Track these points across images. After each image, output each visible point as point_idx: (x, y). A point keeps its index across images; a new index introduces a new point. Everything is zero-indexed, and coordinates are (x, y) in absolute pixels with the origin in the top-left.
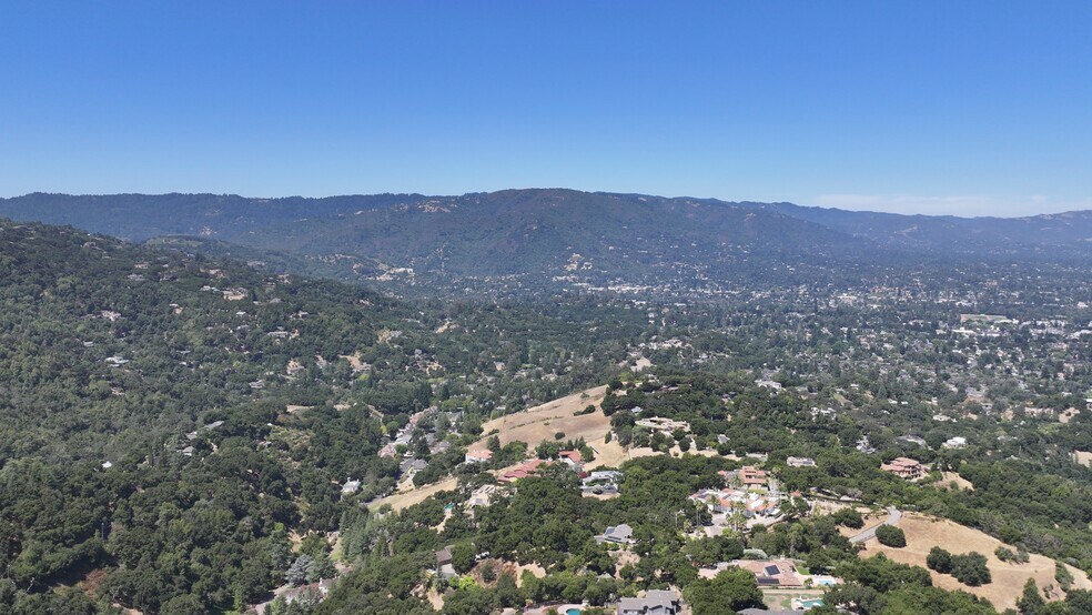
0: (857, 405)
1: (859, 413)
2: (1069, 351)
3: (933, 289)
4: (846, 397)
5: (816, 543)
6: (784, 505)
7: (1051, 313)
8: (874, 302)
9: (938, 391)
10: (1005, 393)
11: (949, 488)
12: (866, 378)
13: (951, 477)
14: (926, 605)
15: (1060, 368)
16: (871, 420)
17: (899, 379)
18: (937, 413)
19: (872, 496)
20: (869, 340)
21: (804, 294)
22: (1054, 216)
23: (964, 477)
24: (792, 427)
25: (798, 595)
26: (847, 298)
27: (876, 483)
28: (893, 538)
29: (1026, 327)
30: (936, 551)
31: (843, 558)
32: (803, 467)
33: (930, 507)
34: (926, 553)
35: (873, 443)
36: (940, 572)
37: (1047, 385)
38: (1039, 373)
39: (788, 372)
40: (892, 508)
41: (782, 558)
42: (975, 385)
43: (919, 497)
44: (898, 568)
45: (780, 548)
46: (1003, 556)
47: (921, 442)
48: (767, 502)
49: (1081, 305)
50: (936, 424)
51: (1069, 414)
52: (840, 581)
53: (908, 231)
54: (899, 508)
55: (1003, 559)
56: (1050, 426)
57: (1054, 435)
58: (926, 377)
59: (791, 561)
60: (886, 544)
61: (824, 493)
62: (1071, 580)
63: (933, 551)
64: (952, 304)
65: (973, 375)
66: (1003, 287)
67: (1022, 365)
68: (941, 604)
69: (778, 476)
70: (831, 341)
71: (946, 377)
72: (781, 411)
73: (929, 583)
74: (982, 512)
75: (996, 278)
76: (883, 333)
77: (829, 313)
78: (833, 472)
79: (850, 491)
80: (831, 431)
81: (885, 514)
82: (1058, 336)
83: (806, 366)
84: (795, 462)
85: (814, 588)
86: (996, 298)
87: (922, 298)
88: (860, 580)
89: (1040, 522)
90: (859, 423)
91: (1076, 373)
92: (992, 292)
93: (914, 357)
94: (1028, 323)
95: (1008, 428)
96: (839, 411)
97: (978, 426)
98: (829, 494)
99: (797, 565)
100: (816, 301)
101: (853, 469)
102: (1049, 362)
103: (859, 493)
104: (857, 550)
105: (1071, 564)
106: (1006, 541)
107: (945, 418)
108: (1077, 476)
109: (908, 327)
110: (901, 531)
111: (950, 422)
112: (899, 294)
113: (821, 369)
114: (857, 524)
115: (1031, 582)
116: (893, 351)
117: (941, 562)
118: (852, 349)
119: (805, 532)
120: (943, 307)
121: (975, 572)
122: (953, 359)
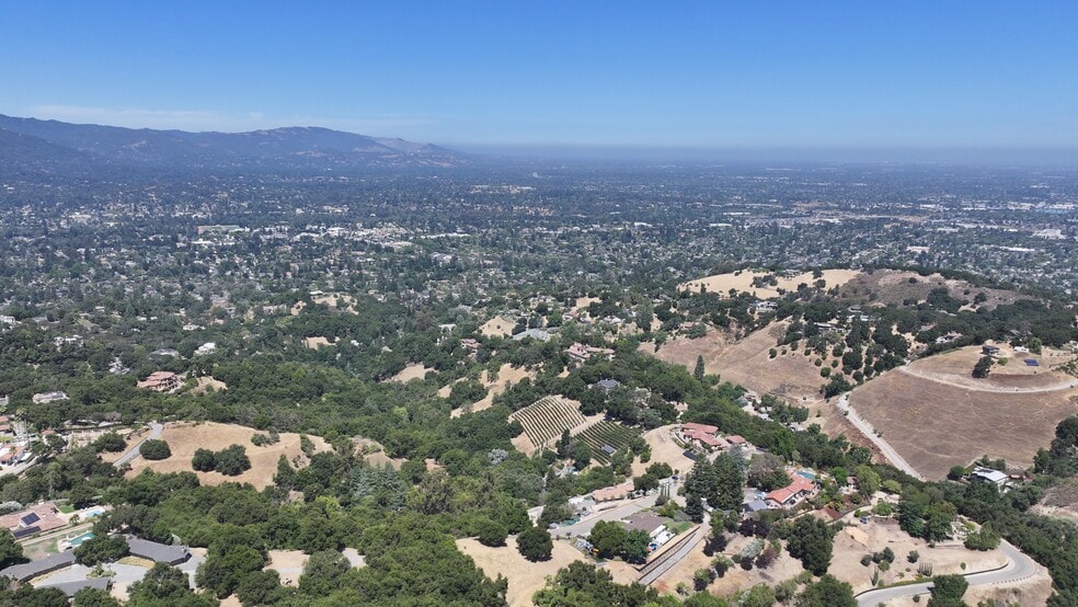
0: (105, 328)
1: (109, 336)
2: (293, 252)
3: (168, 203)
4: (93, 321)
5: (78, 477)
6: (35, 447)
7: (275, 220)
8: (110, 220)
9: (185, 302)
10: (245, 296)
11: (205, 392)
12: (111, 299)
13: (207, 381)
14: (196, 505)
15: (288, 268)
16: (122, 341)
17: (145, 295)
18: (186, 324)
19: (132, 416)
20: (110, 259)
21: (30, 216)
22: (270, 131)
23: (217, 379)
24: (34, 362)
25: (64, 536)
26: (80, 217)
27: (135, 402)
28: (157, 451)
29: (257, 234)
30: (200, 453)
31: (109, 484)
32: (52, 402)
33: (190, 413)
34: (191, 457)
35: (126, 363)
36: (206, 471)
37: (279, 284)
38: (272, 275)
39: (22, 303)
40: (154, 424)
41: (41, 503)
42: (218, 292)
43: (178, 407)
44: (166, 478)
45: (37, 492)
46: (258, 442)
47: (174, 354)
48: (14, 448)
49: (299, 211)
50: (186, 334)
51: (299, 307)
52: (109, 508)
53: (137, 145)
54: (160, 421)
55: (259, 445)
56: (285, 319)
57: (289, 327)
58: (172, 290)
59: (51, 504)
60: (151, 459)
61: (80, 424)
62: (313, 446)
63: (197, 453)
64: (189, 217)
65: (215, 283)
66: (233, 199)
67: (257, 269)
68: (210, 500)
69: (24, 418)
70: (68, 264)
71: (191, 288)
72: (17, 347)
73: (196, 484)
74: (237, 407)
75: (226, 189)
76: (123, 250)
77: (62, 234)
78: (88, 400)
79: (108, 416)
80: (80, 359)
81: (147, 430)
82: (283, 240)
83: (42, 294)
84: (41, 399)
85: (82, 523)
86: (228, 209)
87: (159, 212)
88: (129, 501)
89: (285, 405)
90: (110, 345)
91: (300, 271)
92: (224, 203)
93: (157, 272)
94: (258, 230)
95: (251, 327)
96: (86, 337)
97: (225, 330)
98: (86, 424)
99: (58, 505)
100: (44, 223)
101: (108, 393)
102: (279, 264)
103: (118, 415)
104: (122, 472)
105: (312, 434)
106: (259, 428)
107: (194, 327)
108: (309, 359)
109: (148, 242)
110: (165, 443)
111: (199, 330)
112: (136, 210)
113: (60, 295)
114: (118, 445)
115: (283, 458)
116: (136, 268)
117: (205, 462)
118: (92, 271)
119: (64, 468)
120: (181, 220)
121: (236, 462)
122: (195, 270)
